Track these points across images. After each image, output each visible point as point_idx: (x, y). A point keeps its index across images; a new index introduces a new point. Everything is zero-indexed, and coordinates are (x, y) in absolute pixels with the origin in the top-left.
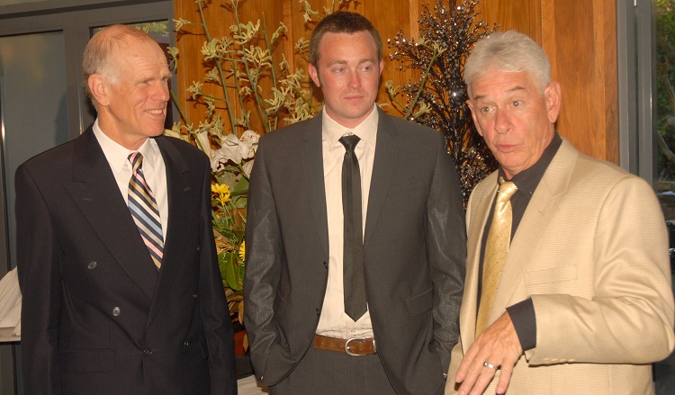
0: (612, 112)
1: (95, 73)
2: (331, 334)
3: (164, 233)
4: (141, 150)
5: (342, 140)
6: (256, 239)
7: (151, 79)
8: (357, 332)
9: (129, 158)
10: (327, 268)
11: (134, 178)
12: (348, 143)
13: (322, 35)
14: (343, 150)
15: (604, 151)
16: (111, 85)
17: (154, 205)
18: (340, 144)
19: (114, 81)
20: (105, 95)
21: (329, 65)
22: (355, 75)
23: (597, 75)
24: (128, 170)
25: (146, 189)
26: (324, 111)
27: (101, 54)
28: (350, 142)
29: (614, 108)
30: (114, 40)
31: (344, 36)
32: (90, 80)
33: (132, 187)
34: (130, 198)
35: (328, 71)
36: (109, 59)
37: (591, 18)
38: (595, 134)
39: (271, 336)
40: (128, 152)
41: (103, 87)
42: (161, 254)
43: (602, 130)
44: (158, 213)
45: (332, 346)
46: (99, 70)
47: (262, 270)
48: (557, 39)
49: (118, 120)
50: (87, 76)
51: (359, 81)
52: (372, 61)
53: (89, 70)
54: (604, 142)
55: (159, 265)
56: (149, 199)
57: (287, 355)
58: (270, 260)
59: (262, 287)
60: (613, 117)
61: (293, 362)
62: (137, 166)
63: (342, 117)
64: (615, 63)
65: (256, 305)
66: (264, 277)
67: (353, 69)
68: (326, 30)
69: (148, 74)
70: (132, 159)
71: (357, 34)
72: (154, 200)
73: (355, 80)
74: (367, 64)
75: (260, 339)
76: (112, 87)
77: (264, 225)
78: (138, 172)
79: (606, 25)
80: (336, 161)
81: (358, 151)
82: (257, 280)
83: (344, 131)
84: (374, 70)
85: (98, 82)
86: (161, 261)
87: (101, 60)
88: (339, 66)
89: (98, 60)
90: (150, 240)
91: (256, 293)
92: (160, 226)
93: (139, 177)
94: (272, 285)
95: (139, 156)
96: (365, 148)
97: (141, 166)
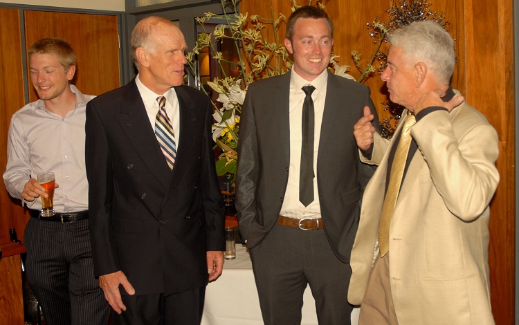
0: (510, 72)
1: (140, 46)
2: (289, 215)
3: (176, 148)
4: (165, 95)
5: (303, 89)
6: (243, 150)
7: (176, 50)
8: (306, 215)
9: (157, 99)
10: (288, 171)
11: (159, 113)
12: (307, 90)
13: (296, 19)
14: (304, 95)
15: (504, 99)
16: (151, 54)
17: (171, 130)
18: (302, 91)
19: (152, 51)
20: (146, 60)
21: (301, 39)
22: (318, 46)
23: (500, 46)
24: (156, 107)
25: (167, 120)
26: (293, 69)
27: (144, 35)
28: (309, 90)
29: (511, 68)
30: (152, 26)
31: (311, 20)
32: (137, 51)
33: (158, 118)
34: (156, 125)
35: (300, 42)
36: (149, 37)
37: (496, 8)
38: (499, 87)
39: (251, 215)
40: (157, 96)
41: (145, 56)
42: (173, 161)
43: (503, 84)
44: (173, 135)
45: (290, 223)
46: (142, 44)
47: (247, 171)
48: (474, 22)
49: (154, 76)
50: (134, 49)
51: (320, 49)
52: (329, 37)
53: (136, 45)
54: (505, 92)
55: (171, 167)
56: (168, 126)
57: (261, 227)
58: (252, 165)
59: (247, 182)
60: (510, 75)
61: (265, 231)
62: (162, 105)
63: (305, 73)
64: (512, 38)
65: (242, 194)
66: (248, 175)
67: (317, 42)
68: (298, 17)
69: (174, 47)
70: (159, 100)
71: (319, 20)
72: (171, 127)
73: (318, 48)
74: (326, 39)
75: (245, 217)
76: (151, 55)
77: (249, 141)
78: (162, 109)
79: (506, 13)
80: (298, 102)
81: (313, 96)
82: (244, 177)
83: (306, 83)
84: (329, 43)
85: (141, 52)
86: (174, 165)
87: (144, 38)
88: (307, 39)
89: (142, 38)
90: (167, 152)
91: (243, 185)
92: (174, 143)
93: (162, 112)
94: (254, 181)
95: (163, 99)
96: (318, 94)
97: (164, 105)
